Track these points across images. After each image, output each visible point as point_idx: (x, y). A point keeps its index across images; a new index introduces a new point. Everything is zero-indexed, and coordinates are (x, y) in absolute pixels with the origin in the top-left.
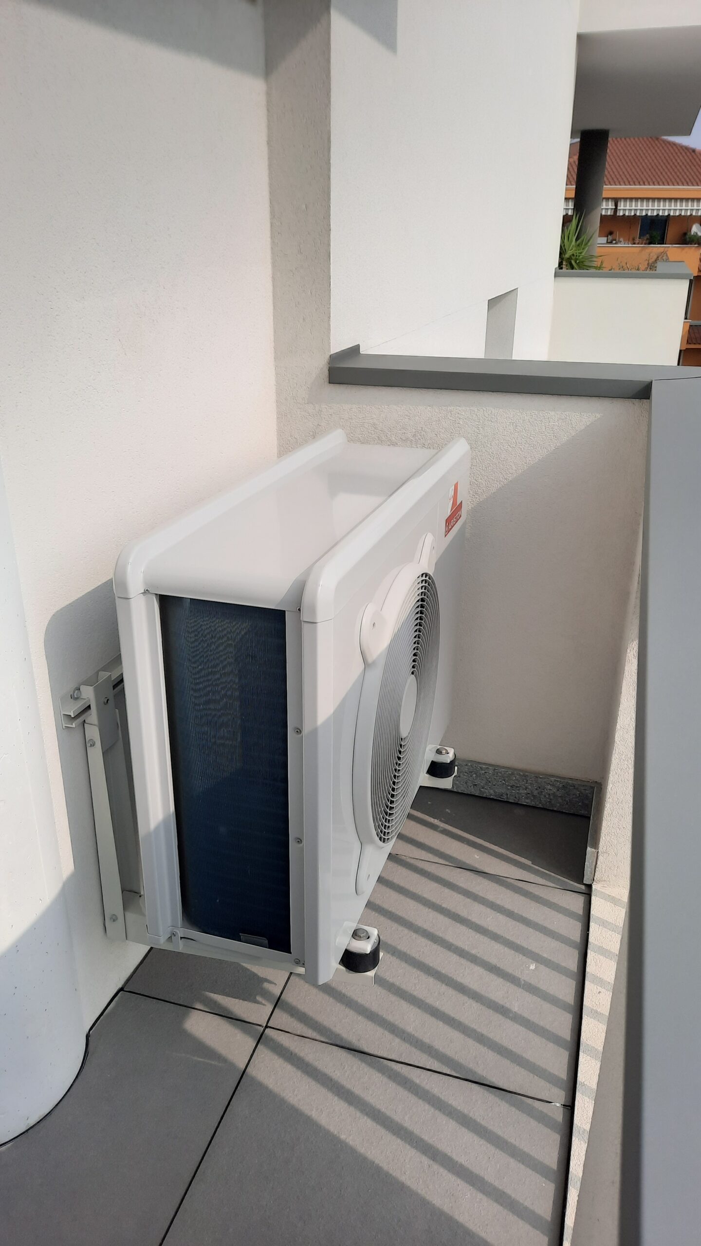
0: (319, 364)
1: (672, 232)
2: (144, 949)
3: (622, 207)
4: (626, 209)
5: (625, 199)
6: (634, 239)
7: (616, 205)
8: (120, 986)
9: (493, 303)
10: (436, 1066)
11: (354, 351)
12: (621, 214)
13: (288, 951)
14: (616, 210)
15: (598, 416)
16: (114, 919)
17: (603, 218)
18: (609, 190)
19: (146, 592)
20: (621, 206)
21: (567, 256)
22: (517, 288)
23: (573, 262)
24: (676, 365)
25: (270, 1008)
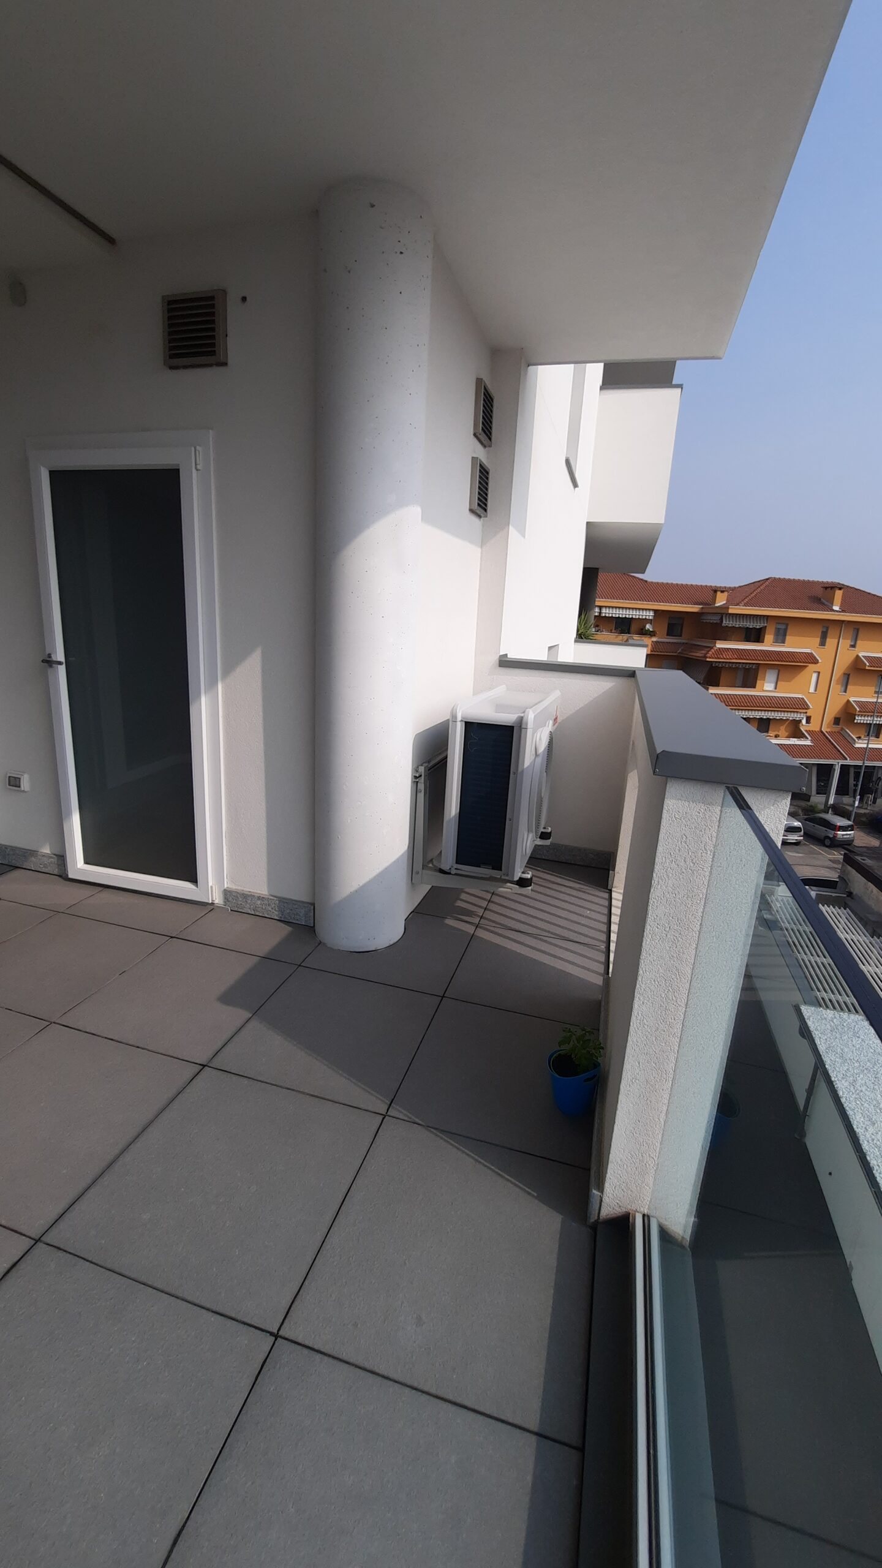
0: (495, 659)
1: (634, 627)
2: (430, 887)
3: (604, 612)
4: (606, 612)
5: (606, 607)
6: (611, 630)
7: (600, 610)
8: (412, 910)
9: (550, 648)
10: (554, 936)
11: (506, 655)
12: (604, 615)
13: (501, 870)
14: (600, 613)
15: (614, 684)
16: (418, 873)
17: (595, 616)
18: (599, 602)
19: (461, 721)
20: (604, 610)
21: (579, 633)
22: (558, 645)
23: (582, 636)
24: (644, 667)
25: (483, 910)
